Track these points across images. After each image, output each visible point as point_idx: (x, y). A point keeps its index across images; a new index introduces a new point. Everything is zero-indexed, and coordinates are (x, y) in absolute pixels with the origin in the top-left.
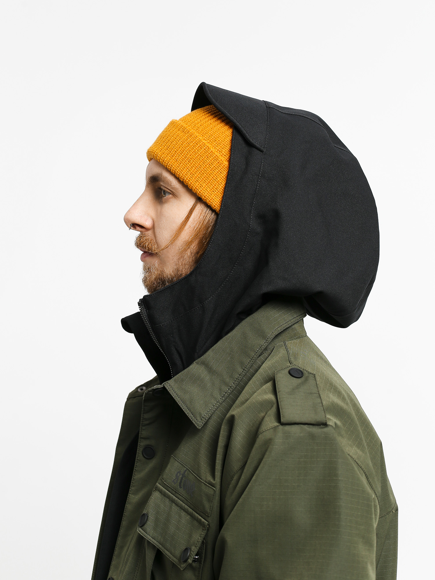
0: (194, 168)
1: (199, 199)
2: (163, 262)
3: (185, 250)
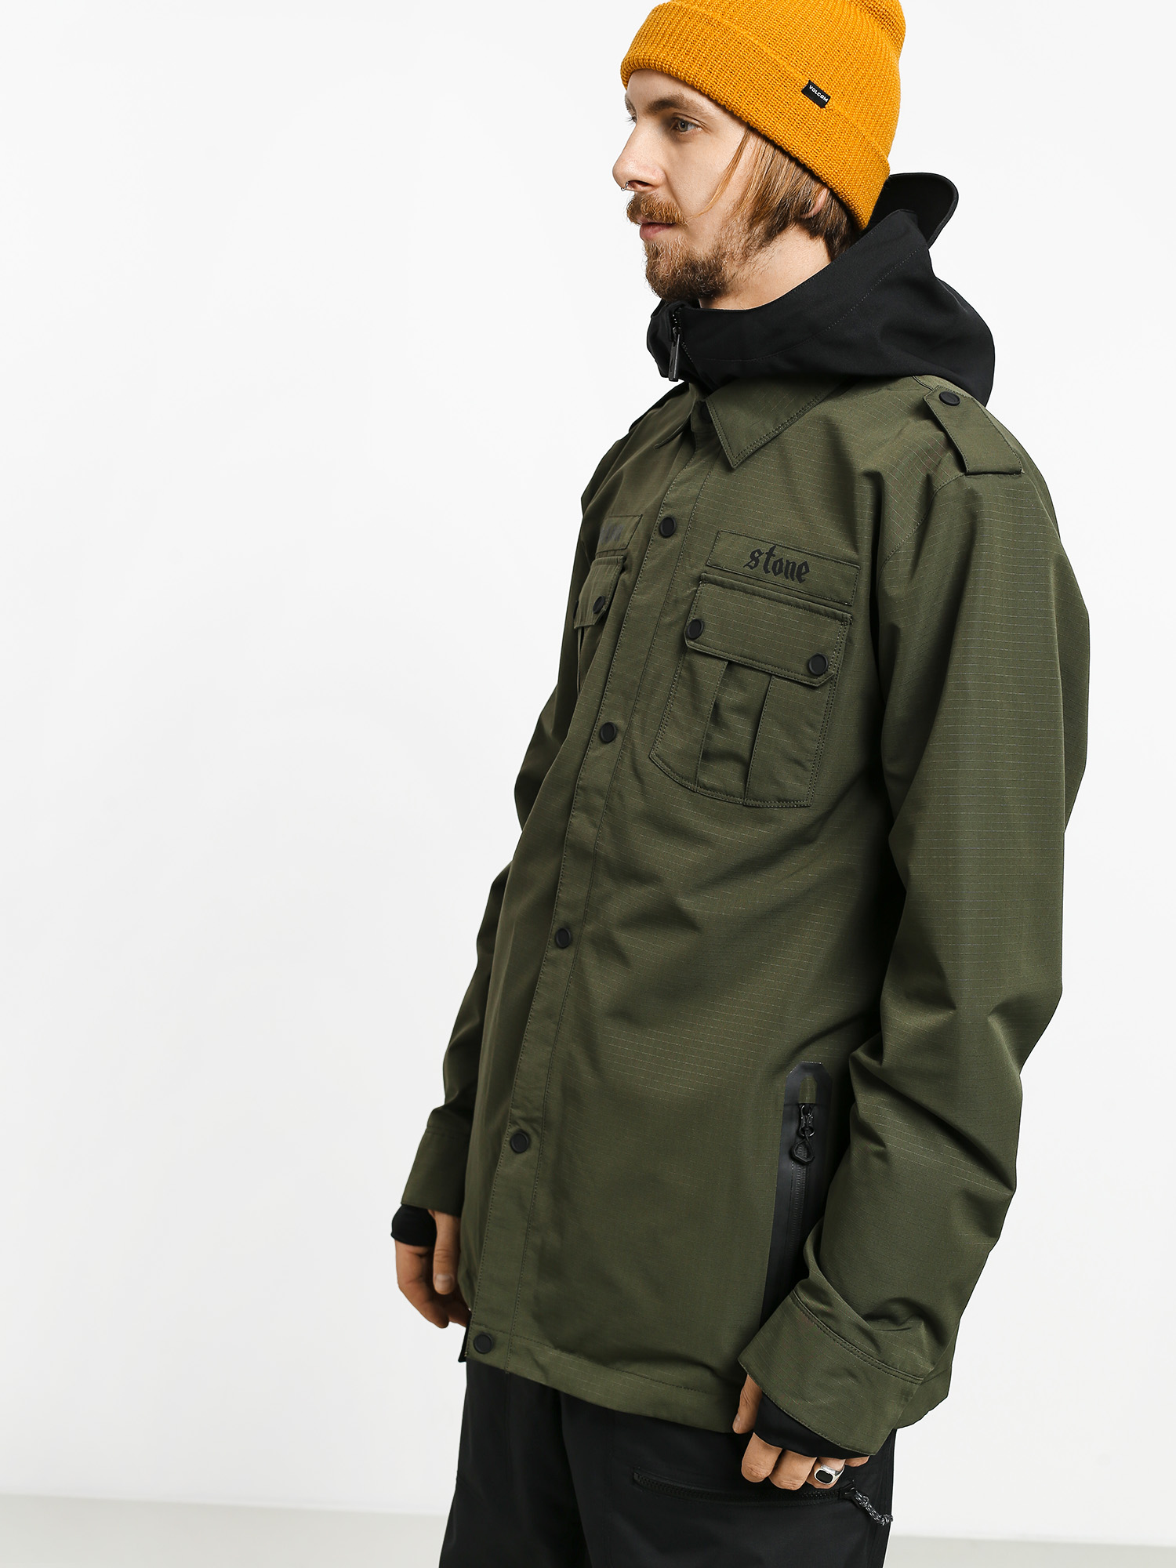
0: (742, 83)
1: (752, 129)
2: (691, 235)
3: (733, 215)
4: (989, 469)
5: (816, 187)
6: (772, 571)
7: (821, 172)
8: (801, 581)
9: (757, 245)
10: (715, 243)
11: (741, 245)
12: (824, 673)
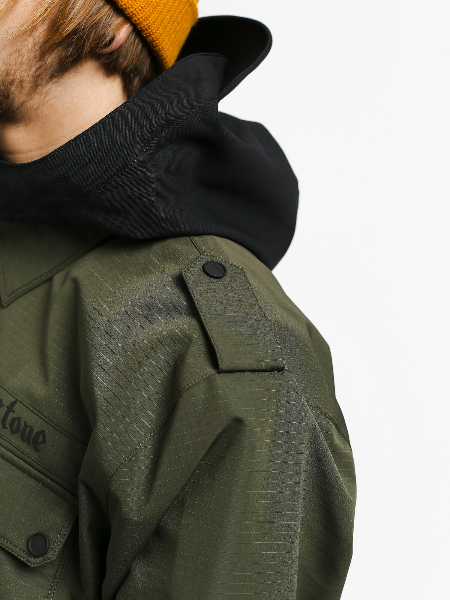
4: (246, 366)
5: (117, 21)
6: (9, 429)
7: (125, 4)
8: (37, 450)
9: (49, 75)
10: (4, 68)
11: (31, 73)
12: (43, 555)
